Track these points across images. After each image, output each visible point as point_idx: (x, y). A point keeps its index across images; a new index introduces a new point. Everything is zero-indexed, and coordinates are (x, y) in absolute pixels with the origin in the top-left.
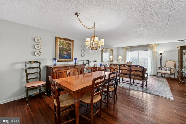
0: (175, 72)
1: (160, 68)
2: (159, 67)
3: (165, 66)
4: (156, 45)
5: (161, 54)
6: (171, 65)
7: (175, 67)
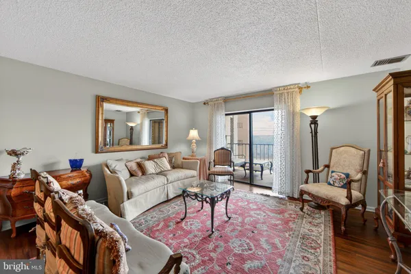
0: (364, 195)
1: (311, 175)
2: (308, 172)
3: (328, 166)
4: (300, 88)
5: (314, 120)
6: (348, 162)
7: (365, 173)
